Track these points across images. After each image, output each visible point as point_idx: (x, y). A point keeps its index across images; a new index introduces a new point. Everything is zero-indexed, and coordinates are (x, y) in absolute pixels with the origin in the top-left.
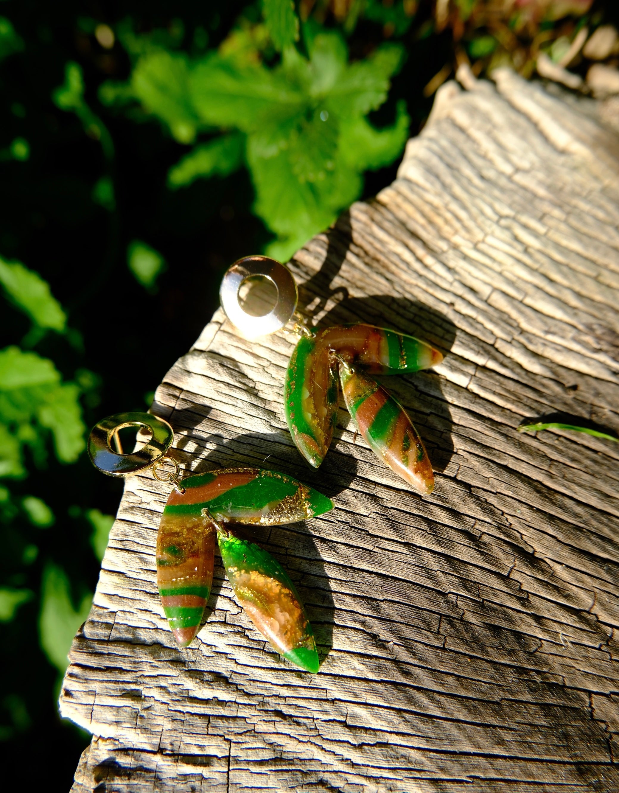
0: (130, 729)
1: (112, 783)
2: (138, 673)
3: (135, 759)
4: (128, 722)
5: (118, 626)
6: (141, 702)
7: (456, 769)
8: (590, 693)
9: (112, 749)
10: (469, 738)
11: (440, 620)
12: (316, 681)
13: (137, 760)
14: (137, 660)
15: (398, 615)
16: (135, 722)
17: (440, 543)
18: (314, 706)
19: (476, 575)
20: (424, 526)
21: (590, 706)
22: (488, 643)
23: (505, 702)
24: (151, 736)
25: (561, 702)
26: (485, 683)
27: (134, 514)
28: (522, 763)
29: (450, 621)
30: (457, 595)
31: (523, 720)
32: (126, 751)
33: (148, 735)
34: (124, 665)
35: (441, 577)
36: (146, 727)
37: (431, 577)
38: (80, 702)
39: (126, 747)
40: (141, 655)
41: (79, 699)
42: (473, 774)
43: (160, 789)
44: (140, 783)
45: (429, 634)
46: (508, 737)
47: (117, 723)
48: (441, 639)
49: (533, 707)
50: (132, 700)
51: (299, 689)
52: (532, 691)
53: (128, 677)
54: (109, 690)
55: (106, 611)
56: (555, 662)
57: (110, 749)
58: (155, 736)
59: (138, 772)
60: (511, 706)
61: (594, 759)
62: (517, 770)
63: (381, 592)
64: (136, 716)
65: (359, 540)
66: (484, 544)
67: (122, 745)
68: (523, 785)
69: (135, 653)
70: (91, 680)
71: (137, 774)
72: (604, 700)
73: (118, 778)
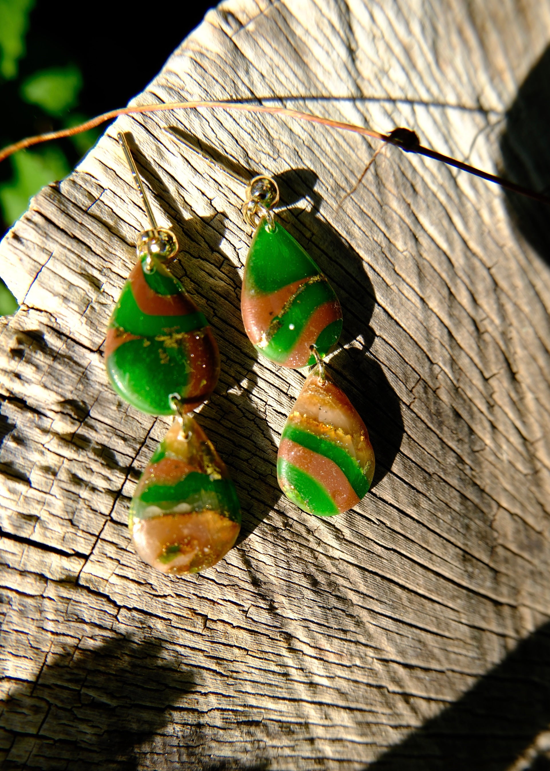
0: (76, 313)
1: (33, 354)
2: (107, 263)
3: (67, 347)
4: (76, 304)
5: (102, 205)
6: (98, 293)
7: (371, 507)
8: (499, 506)
9: (45, 323)
10: (394, 489)
11: (418, 381)
12: (284, 371)
13: (69, 349)
14: (110, 250)
15: (386, 356)
16: (84, 309)
17: (451, 316)
18: (273, 392)
19: (464, 362)
20: (445, 292)
21: (494, 516)
22: (446, 423)
23: (435, 477)
24: (95, 333)
25: (477, 501)
26: (428, 453)
27: (170, 95)
28: (425, 530)
29: (425, 387)
30: (442, 370)
31: (442, 498)
32: (59, 334)
33: (92, 330)
34: (95, 245)
35: (437, 346)
36: (94, 322)
37: (429, 341)
38: (29, 254)
39: (61, 331)
40: (116, 248)
41: (30, 250)
42: (382, 519)
43: (85, 387)
44: (64, 370)
45: (404, 387)
46: (424, 504)
47: (65, 299)
48: (411, 397)
49: (455, 493)
50: (91, 285)
51: (265, 370)
52: (461, 480)
53: (94, 260)
54: (68, 260)
55: (93, 180)
56: (487, 469)
57: (42, 321)
58: (99, 335)
59: (66, 360)
60: (439, 482)
61: (477, 555)
62: (419, 533)
63: (380, 327)
64: (88, 303)
65: (384, 269)
66: (484, 341)
67: (58, 326)
68: (417, 546)
69: (112, 241)
70: (52, 238)
71: (64, 361)
72: (507, 516)
73: (41, 353)
